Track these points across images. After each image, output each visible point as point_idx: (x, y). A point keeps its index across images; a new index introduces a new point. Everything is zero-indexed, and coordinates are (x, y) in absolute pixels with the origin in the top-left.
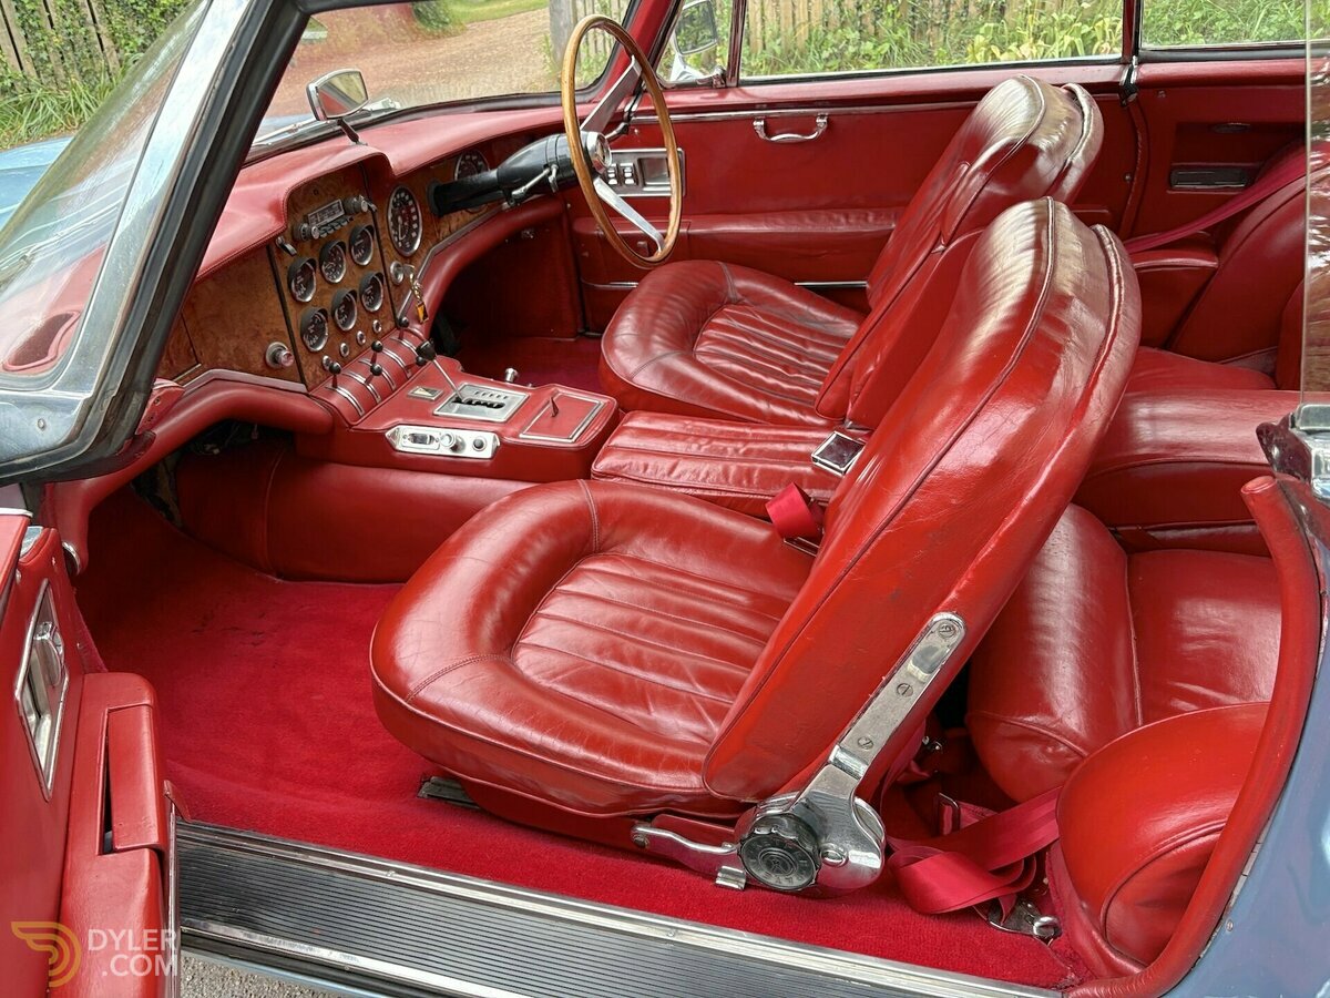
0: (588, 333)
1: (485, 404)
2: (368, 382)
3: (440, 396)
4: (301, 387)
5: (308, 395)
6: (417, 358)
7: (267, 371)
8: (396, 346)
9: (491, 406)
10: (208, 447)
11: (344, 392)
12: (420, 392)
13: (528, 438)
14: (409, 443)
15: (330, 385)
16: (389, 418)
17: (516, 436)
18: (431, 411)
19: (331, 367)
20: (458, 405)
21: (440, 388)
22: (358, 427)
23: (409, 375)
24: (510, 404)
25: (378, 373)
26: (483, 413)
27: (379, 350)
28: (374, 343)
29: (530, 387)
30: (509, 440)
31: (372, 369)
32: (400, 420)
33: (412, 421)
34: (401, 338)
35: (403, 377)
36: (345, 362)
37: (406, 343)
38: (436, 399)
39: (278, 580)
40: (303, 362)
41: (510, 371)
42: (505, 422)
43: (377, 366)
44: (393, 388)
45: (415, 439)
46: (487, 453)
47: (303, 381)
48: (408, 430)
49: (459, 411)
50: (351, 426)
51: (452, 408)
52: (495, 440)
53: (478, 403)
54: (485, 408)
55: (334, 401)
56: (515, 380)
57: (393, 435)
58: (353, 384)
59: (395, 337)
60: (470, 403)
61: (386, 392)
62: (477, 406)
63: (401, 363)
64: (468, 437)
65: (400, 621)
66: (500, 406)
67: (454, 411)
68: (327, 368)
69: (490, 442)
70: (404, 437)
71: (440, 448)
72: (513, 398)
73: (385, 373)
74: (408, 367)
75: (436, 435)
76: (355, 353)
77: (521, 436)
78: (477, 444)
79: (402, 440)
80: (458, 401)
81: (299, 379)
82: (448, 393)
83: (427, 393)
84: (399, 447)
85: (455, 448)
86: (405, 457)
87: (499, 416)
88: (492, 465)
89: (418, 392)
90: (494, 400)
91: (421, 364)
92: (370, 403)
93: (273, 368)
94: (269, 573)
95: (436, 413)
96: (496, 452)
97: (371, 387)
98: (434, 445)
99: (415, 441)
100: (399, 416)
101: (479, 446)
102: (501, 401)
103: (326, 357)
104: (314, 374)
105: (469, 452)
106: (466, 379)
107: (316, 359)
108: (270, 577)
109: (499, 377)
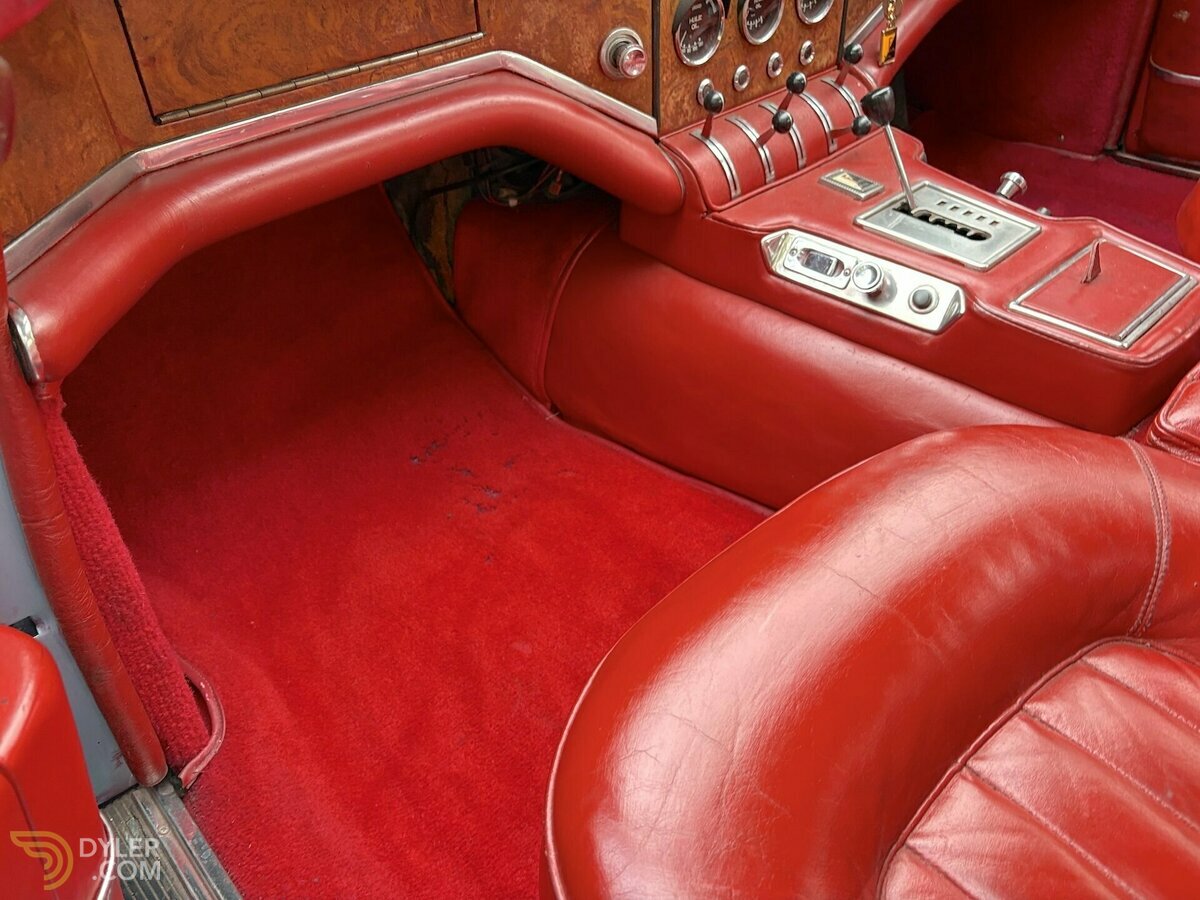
0: (1120, 154)
1: (952, 227)
2: (763, 140)
3: (877, 193)
4: (648, 122)
5: (657, 141)
6: (857, 121)
7: (598, 78)
8: (828, 95)
9: (963, 232)
10: (505, 193)
11: (718, 149)
12: (843, 179)
13: (1022, 311)
14: (796, 264)
15: (698, 132)
16: (778, 212)
17: (1001, 303)
18: (851, 217)
19: (708, 100)
20: (902, 216)
21: (881, 180)
22: (722, 215)
23: (833, 148)
24: (1002, 236)
25: (783, 128)
26: (946, 242)
27: (796, 88)
28: (794, 75)
29: (1043, 212)
30: (984, 307)
31: (775, 120)
32: (795, 220)
33: (814, 226)
34: (840, 82)
35: (820, 149)
36: (737, 99)
37: (845, 92)
38: (869, 198)
39: (551, 416)
40: (664, 79)
41: (1014, 176)
42: (984, 271)
43: (785, 115)
44: (801, 163)
45: (810, 258)
46: (932, 321)
47: (655, 113)
48: (801, 241)
49: (899, 227)
50: (710, 210)
51: (889, 219)
52: (956, 298)
53: (940, 222)
54: (951, 234)
55: (697, 162)
56: (1017, 196)
57: (775, 244)
58: (739, 139)
59: (830, 80)
60: (925, 217)
61: (787, 167)
62: (938, 229)
63: (828, 125)
64: (906, 281)
65: (642, 693)
66: (979, 237)
67: (892, 226)
68: (702, 101)
69: (946, 299)
70: (792, 253)
71: (850, 288)
72: (1010, 228)
73: (795, 132)
74: (835, 133)
75: (848, 263)
76: (758, 89)
77: (1013, 306)
78: (919, 299)
79: (786, 255)
80: (905, 209)
81: (649, 107)
82: (890, 192)
83: (854, 184)
84: (778, 268)
85: (874, 296)
86: (784, 289)
87: (976, 255)
88: (933, 344)
89: (839, 178)
90: (971, 223)
91: (859, 131)
92: (753, 178)
93: (607, 75)
94: (543, 402)
95: (860, 221)
96: (952, 325)
97: (764, 152)
98: (840, 280)
99: (807, 264)
100: (795, 212)
101: (923, 304)
102: (983, 227)
103: (706, 82)
104: (678, 105)
105: (899, 309)
106: (928, 174)
107: (687, 79)
108: (541, 406)
109: (987, 183)
